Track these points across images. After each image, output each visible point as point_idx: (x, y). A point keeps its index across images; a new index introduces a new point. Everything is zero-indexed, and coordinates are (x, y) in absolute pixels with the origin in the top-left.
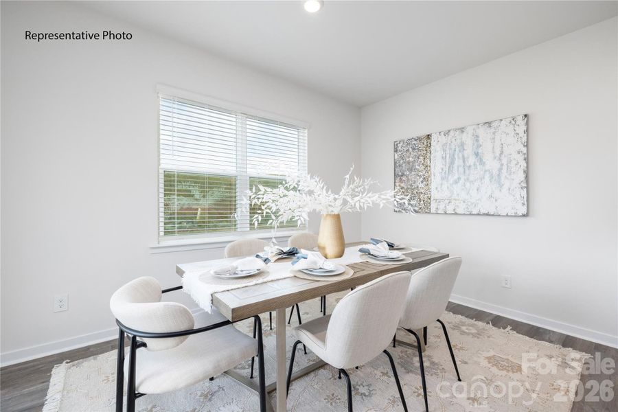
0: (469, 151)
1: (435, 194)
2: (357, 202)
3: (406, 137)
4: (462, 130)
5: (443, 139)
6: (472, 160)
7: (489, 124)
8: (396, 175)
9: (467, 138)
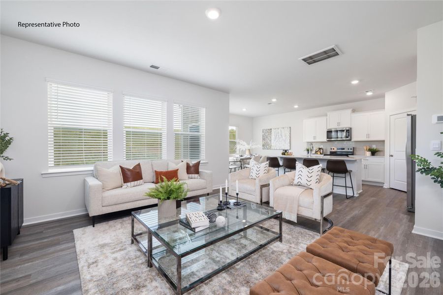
0: (279, 134)
1: (272, 145)
2: (253, 147)
3: (266, 128)
4: (278, 128)
5: (275, 130)
6: (280, 136)
7: (283, 128)
8: (263, 139)
9: (279, 131)
